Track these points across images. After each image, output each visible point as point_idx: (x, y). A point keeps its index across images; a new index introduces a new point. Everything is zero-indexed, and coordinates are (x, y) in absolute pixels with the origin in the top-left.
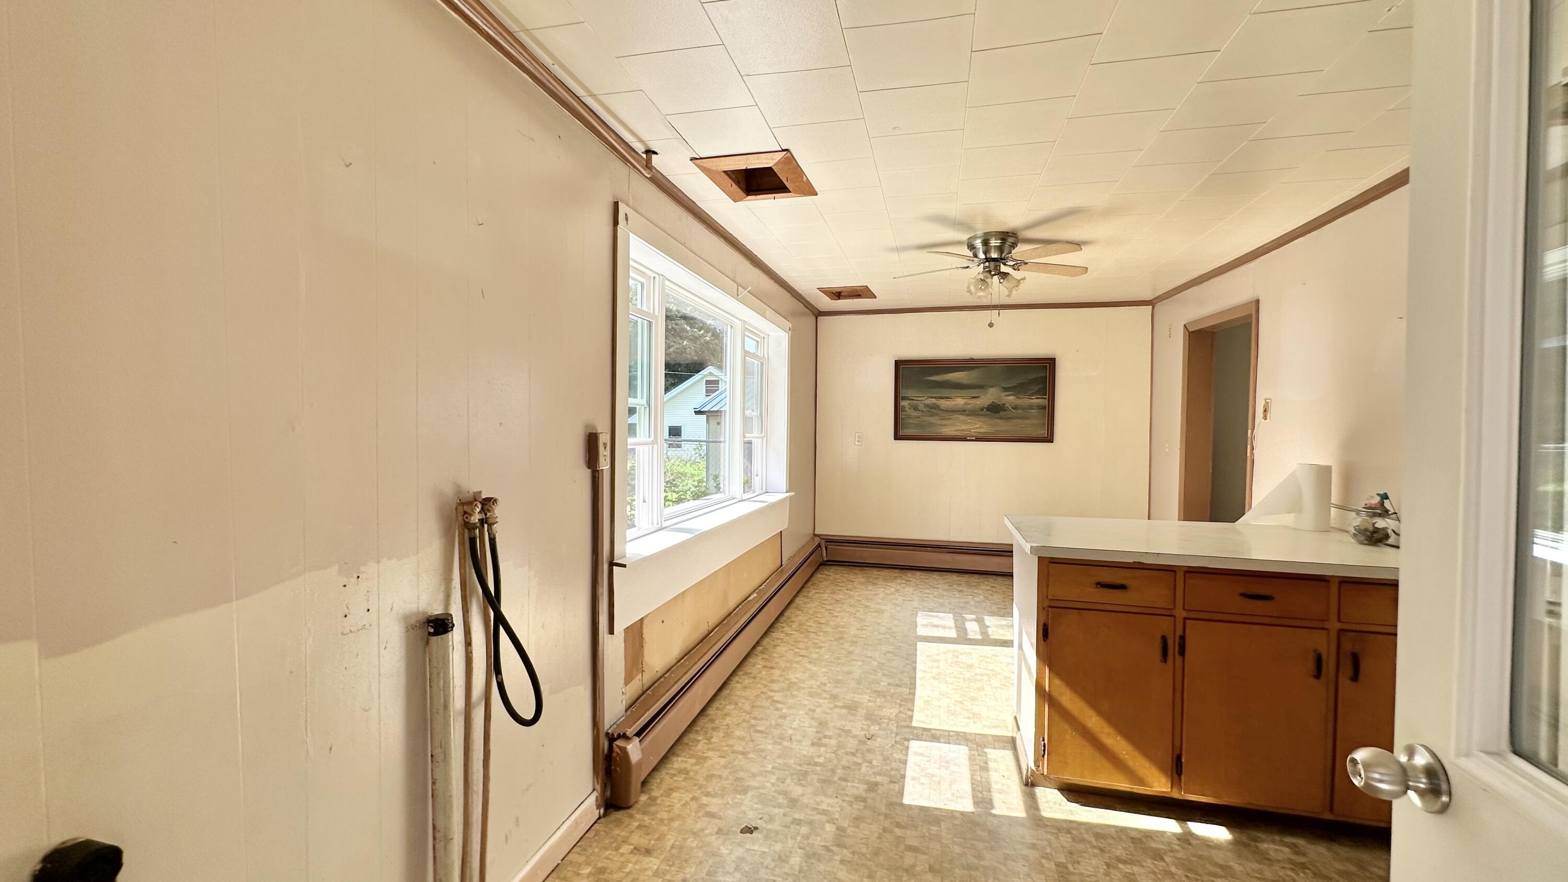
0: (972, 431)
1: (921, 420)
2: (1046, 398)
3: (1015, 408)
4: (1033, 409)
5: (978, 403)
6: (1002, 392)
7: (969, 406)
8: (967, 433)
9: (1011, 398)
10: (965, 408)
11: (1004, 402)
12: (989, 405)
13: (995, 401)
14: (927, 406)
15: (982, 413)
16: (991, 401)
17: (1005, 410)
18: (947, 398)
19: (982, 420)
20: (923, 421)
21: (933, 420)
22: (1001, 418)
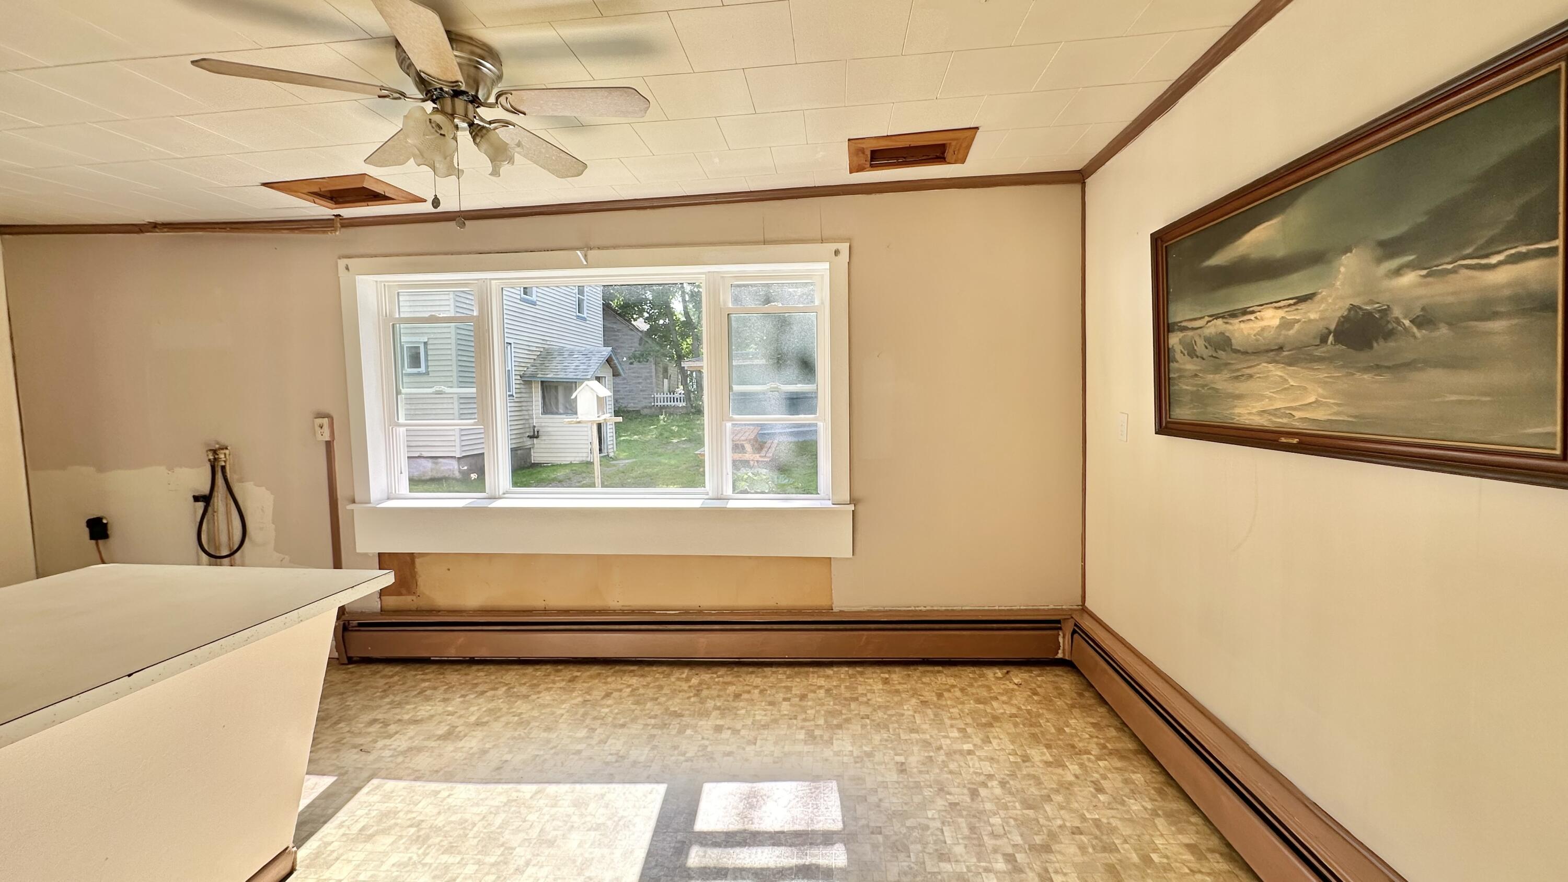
0: (1298, 414)
1: (1201, 382)
2: (1553, 251)
3: (1425, 320)
4: (1495, 316)
5: (1313, 316)
6: (1379, 261)
7: (1291, 332)
8: (1285, 420)
9: (1410, 278)
10: (1281, 340)
11: (1384, 298)
12: (1344, 321)
13: (1357, 302)
14: (1208, 340)
15: (1319, 352)
16: (1347, 304)
17: (1389, 335)
18: (1245, 312)
19: (1322, 375)
20: (1203, 386)
21: (1220, 381)
22: (1378, 368)
